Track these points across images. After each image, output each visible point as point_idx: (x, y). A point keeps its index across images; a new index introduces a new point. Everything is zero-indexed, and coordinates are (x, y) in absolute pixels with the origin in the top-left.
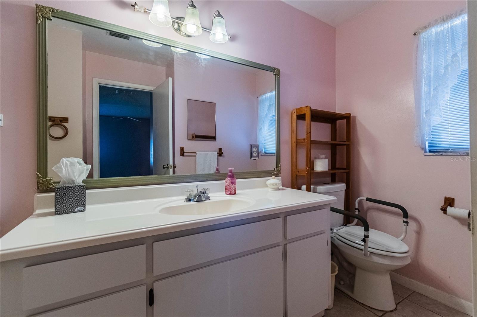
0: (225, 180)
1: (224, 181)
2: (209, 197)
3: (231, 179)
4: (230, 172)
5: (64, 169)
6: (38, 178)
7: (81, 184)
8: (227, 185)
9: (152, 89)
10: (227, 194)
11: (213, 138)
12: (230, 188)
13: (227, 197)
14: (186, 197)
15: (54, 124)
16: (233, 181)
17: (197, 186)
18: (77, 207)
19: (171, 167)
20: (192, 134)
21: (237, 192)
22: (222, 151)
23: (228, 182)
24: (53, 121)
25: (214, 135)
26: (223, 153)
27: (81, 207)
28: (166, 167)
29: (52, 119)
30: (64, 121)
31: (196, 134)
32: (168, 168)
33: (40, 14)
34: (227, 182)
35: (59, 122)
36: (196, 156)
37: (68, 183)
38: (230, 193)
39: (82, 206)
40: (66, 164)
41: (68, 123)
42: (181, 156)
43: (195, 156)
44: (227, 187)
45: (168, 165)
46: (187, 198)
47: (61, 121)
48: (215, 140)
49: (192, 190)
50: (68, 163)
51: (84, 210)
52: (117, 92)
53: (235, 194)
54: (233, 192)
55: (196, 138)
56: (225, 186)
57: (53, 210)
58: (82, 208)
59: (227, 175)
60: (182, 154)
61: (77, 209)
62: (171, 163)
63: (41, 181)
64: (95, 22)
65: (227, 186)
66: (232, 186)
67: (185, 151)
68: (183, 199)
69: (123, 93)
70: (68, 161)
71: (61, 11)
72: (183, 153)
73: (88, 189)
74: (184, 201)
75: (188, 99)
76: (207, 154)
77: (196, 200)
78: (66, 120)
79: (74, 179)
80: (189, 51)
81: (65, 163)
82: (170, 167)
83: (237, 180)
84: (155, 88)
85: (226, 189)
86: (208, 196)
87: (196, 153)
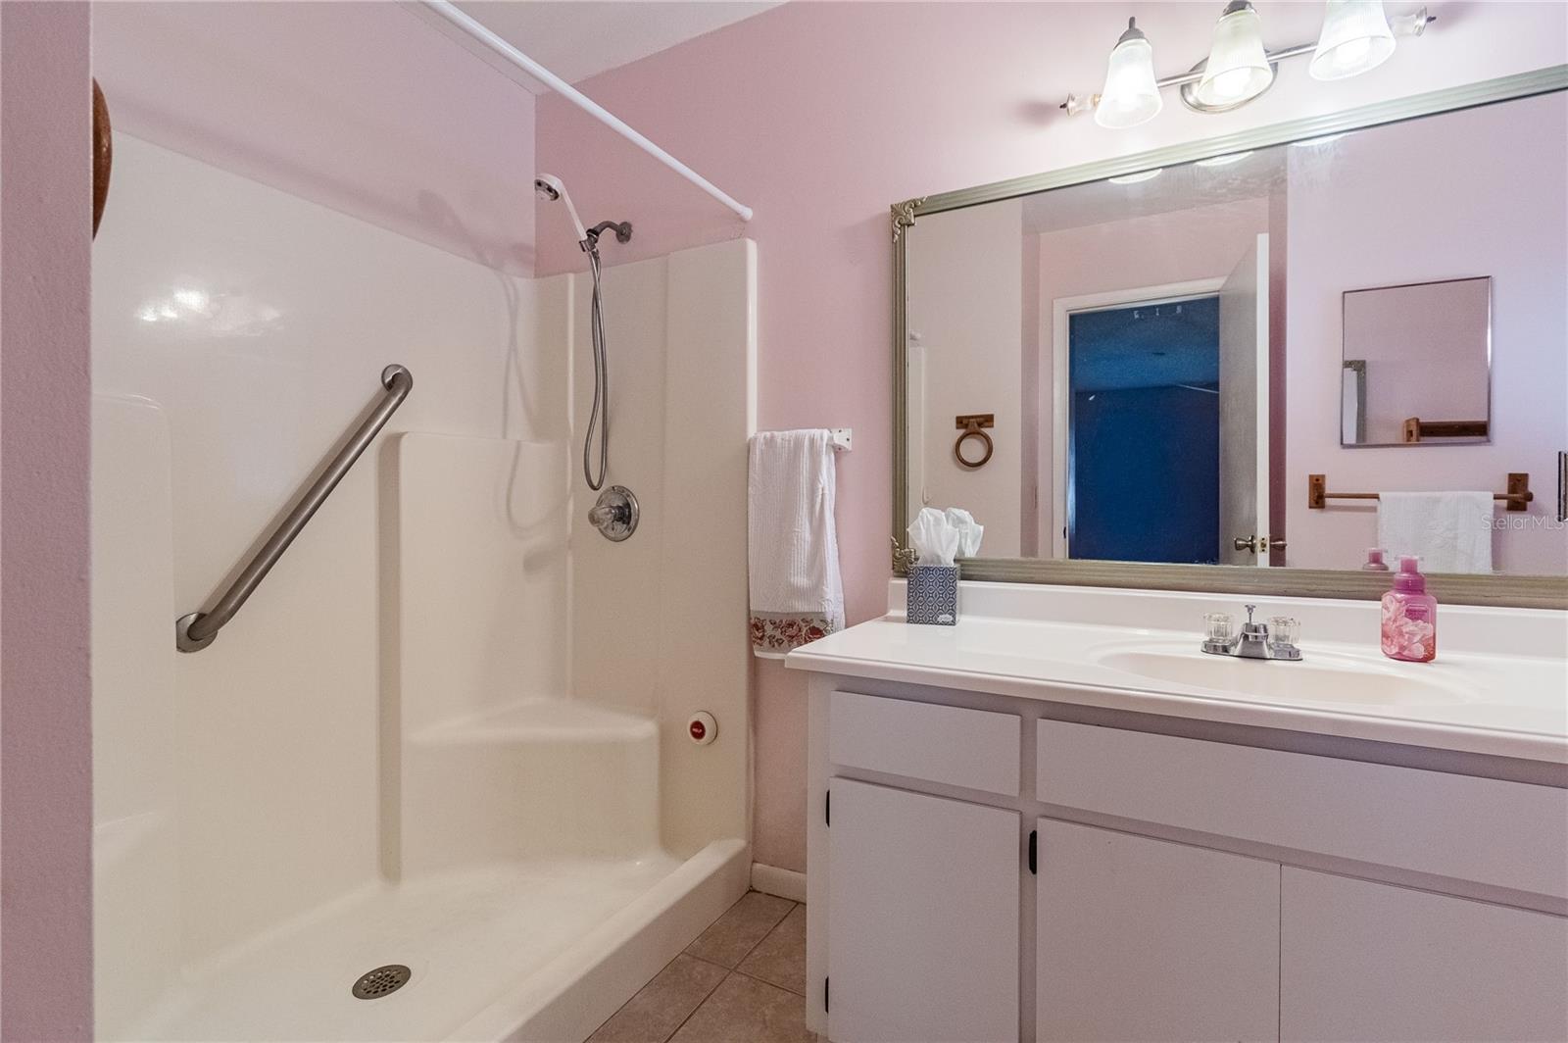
0: (1380, 600)
1: (1376, 605)
2: (1298, 651)
3: (1407, 596)
4: (1407, 571)
5: (923, 531)
6: (894, 547)
7: (952, 564)
8: (1389, 619)
9: (1218, 288)
10: (1387, 655)
11: (1478, 430)
12: (1401, 634)
13: (1384, 664)
14: (1207, 639)
15: (969, 431)
16: (1419, 606)
17: (1250, 609)
18: (941, 614)
19: (1264, 545)
20: (1408, 421)
21: (1439, 655)
22: (1531, 488)
23: (1393, 607)
24: (966, 426)
25: (1482, 418)
26: (1530, 497)
27: (947, 616)
28: (1247, 546)
29: (965, 421)
30: (986, 424)
31: (1421, 421)
32: (1252, 548)
33: (896, 222)
34: (1387, 608)
35: (976, 425)
36: (1379, 508)
37: (932, 562)
38: (1399, 653)
39: (950, 614)
40: (928, 521)
41: (992, 426)
42: (1310, 507)
43: (1374, 509)
44: (1387, 628)
45: (1251, 541)
46: (1211, 641)
47: (980, 425)
48: (1483, 438)
49: (1228, 618)
50: (931, 518)
51: (953, 623)
52: (1136, 316)
53: (1428, 658)
54: (1420, 651)
55: (1422, 438)
56: (1383, 625)
57: (904, 614)
58: (949, 618)
59: (1391, 581)
60: (1317, 503)
61: (942, 618)
62: (1263, 530)
63: (897, 555)
64: (981, 192)
65: (1386, 624)
66: (1410, 626)
67: (1328, 490)
68: (1196, 643)
69: (1155, 314)
70: (931, 514)
71: (929, 198)
72: (1318, 497)
73: (964, 578)
74: (1200, 647)
75: (1344, 293)
76: (1437, 501)
77: (1237, 650)
78: (988, 420)
79: (940, 553)
80: (1254, 149)
81: (925, 520)
82: (1259, 545)
83: (1439, 606)
84: (1225, 278)
85: (1385, 635)
86: (1292, 647)
87: (1376, 497)
